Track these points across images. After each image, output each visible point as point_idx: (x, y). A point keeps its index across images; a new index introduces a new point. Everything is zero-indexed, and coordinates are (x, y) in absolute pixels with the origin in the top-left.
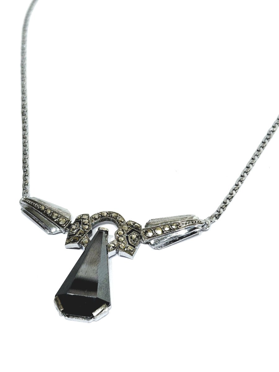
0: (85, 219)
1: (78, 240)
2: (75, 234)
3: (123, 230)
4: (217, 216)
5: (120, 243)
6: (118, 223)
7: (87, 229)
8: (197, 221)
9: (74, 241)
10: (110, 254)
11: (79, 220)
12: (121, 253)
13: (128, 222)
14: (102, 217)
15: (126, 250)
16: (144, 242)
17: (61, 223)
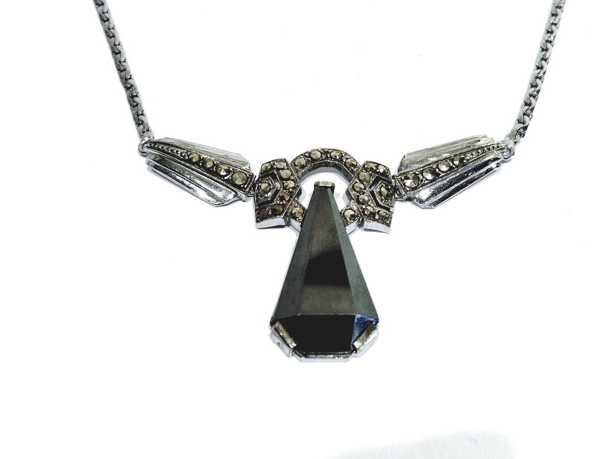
0: (283, 169)
1: (283, 211)
2: (272, 201)
3: (361, 182)
4: (521, 131)
5: (364, 207)
6: (348, 168)
7: (294, 188)
8: (495, 146)
9: (275, 214)
10: (349, 229)
11: (270, 172)
12: (368, 224)
13: (364, 165)
14: (313, 160)
15: (377, 217)
16: (405, 197)
17: (239, 182)
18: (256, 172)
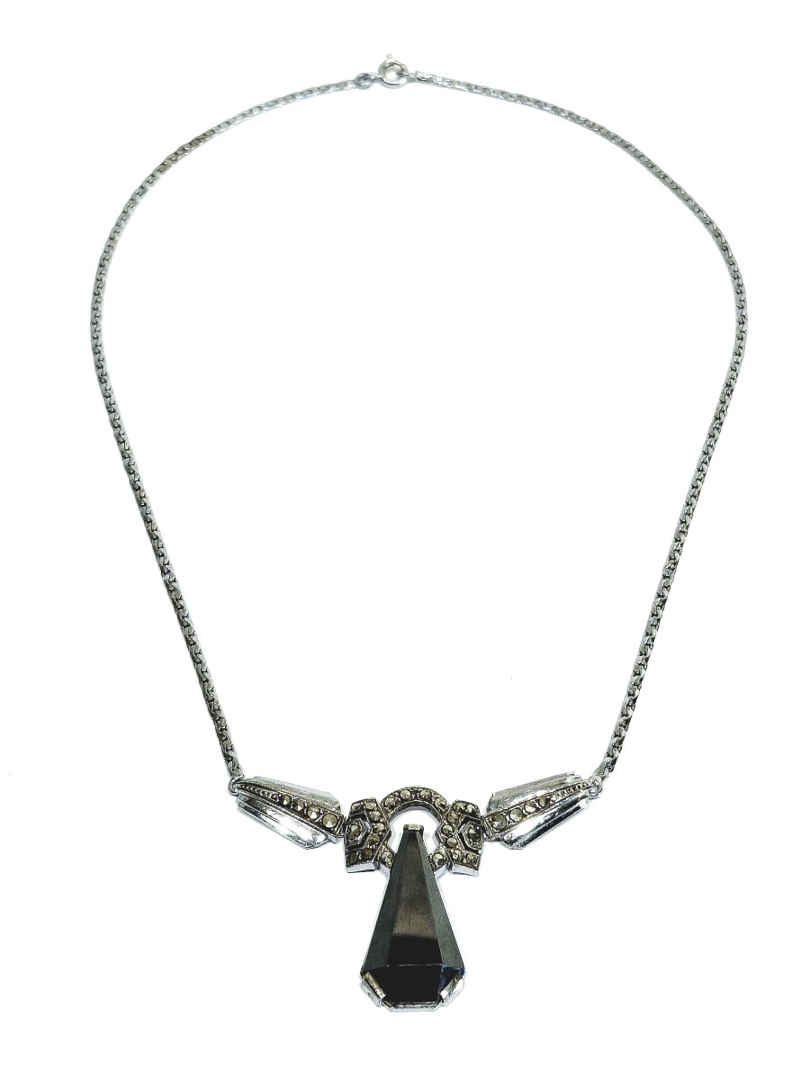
0: (372, 810)
1: (373, 856)
2: (362, 844)
3: (450, 824)
4: (610, 765)
5: (452, 851)
6: (437, 808)
7: (384, 831)
8: (581, 785)
9: (364, 860)
10: (437, 874)
11: (360, 811)
12: (456, 868)
13: (454, 804)
14: (403, 800)
15: (465, 861)
16: (493, 839)
17: (329, 825)
18: (346, 813)
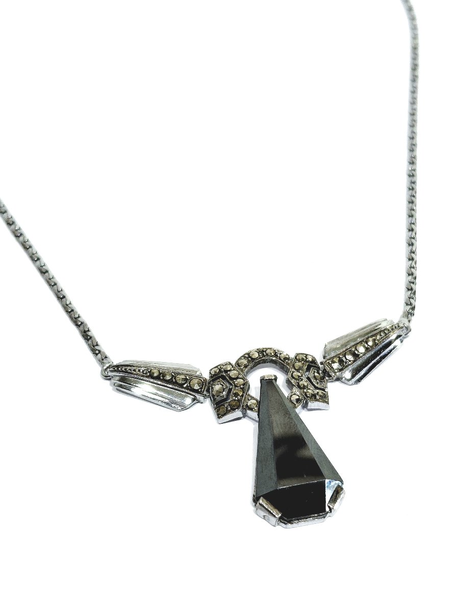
0: (230, 371)
1: (239, 406)
2: (228, 398)
3: (298, 370)
5: (305, 391)
6: (283, 361)
7: (244, 385)
8: (397, 326)
9: (233, 408)
10: (298, 411)
11: (220, 374)
12: (312, 405)
13: (296, 358)
14: (253, 359)
15: (318, 397)
16: (334, 378)
17: (196, 387)
18: (206, 376)
